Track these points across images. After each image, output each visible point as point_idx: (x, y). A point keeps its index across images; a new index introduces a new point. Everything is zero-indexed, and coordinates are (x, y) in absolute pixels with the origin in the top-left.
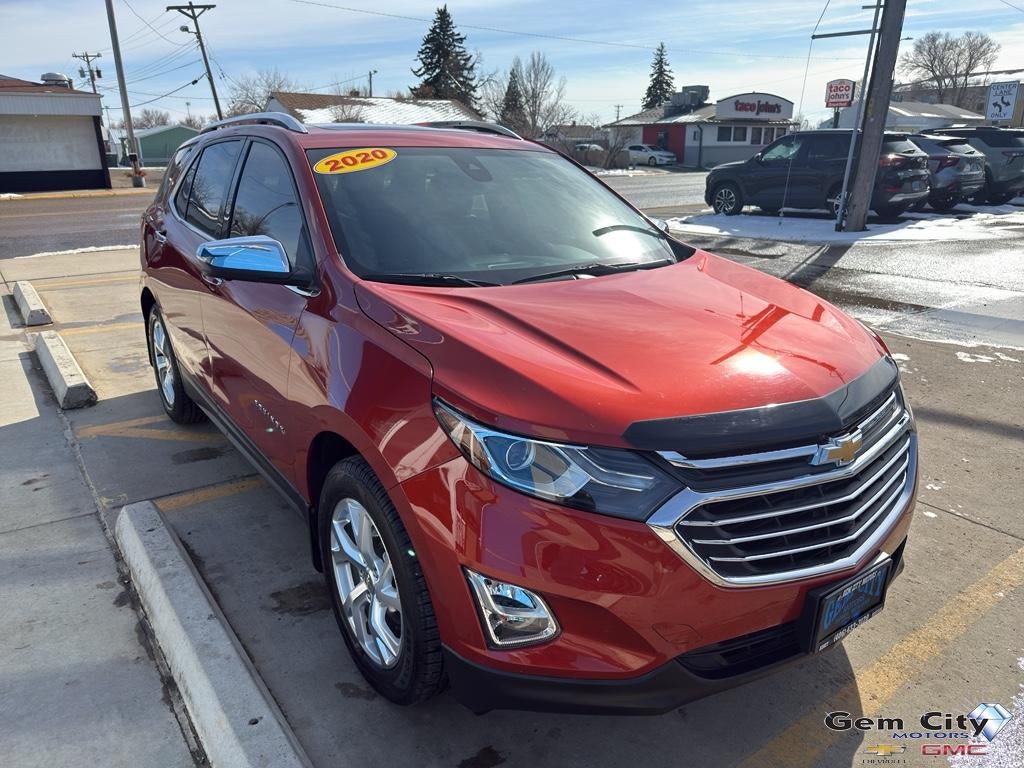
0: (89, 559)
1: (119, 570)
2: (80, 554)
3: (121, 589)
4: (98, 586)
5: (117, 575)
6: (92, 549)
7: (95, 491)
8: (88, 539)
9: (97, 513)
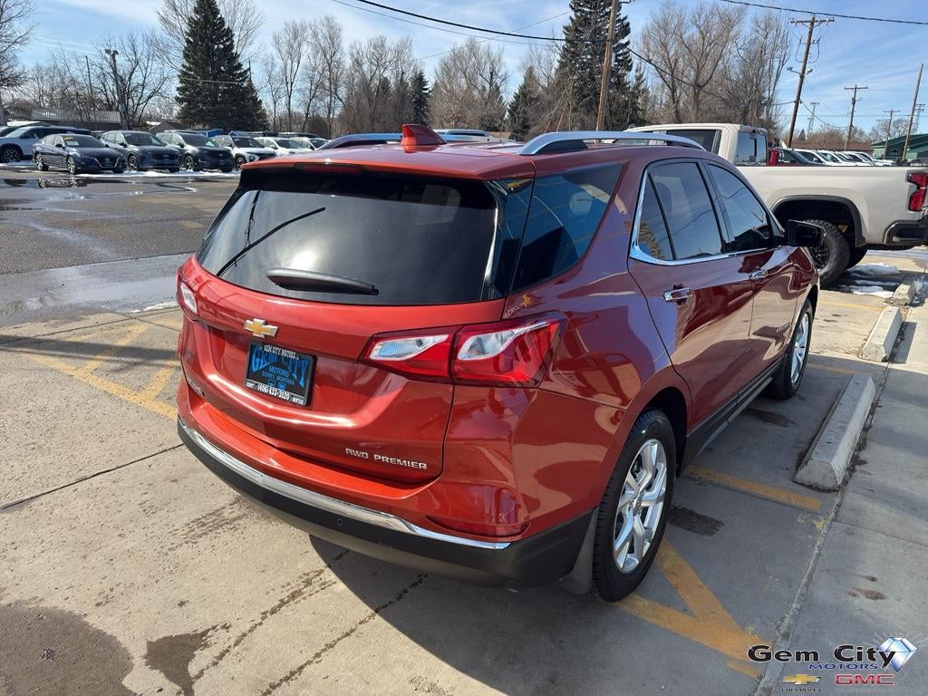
0: (863, 491)
1: (851, 476)
2: (870, 497)
3: (857, 467)
4: (870, 474)
5: (854, 475)
6: (859, 496)
7: (818, 543)
8: (856, 504)
9: (834, 520)
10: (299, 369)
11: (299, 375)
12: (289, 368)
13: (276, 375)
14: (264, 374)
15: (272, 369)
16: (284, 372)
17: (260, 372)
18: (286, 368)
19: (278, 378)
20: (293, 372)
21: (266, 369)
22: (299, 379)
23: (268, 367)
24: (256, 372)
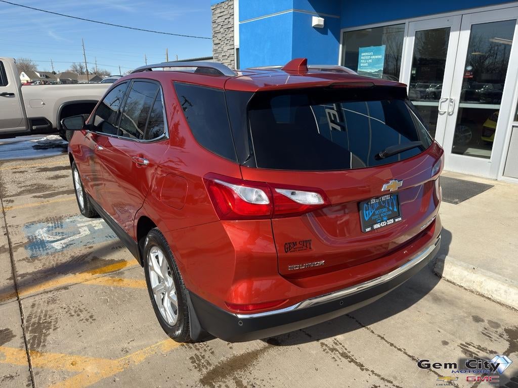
10: (392, 203)
11: (393, 206)
12: (387, 206)
13: (380, 214)
14: (373, 218)
15: (377, 212)
16: (384, 210)
17: (370, 218)
18: (385, 207)
19: (382, 215)
20: (389, 206)
21: (374, 214)
22: (393, 208)
23: (374, 212)
24: (368, 219)
